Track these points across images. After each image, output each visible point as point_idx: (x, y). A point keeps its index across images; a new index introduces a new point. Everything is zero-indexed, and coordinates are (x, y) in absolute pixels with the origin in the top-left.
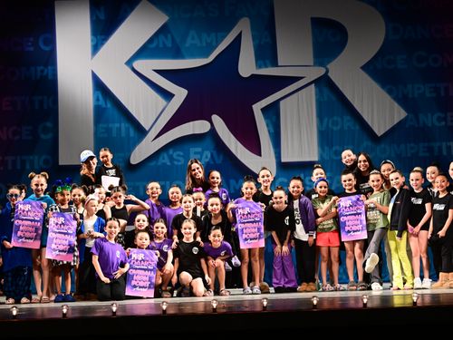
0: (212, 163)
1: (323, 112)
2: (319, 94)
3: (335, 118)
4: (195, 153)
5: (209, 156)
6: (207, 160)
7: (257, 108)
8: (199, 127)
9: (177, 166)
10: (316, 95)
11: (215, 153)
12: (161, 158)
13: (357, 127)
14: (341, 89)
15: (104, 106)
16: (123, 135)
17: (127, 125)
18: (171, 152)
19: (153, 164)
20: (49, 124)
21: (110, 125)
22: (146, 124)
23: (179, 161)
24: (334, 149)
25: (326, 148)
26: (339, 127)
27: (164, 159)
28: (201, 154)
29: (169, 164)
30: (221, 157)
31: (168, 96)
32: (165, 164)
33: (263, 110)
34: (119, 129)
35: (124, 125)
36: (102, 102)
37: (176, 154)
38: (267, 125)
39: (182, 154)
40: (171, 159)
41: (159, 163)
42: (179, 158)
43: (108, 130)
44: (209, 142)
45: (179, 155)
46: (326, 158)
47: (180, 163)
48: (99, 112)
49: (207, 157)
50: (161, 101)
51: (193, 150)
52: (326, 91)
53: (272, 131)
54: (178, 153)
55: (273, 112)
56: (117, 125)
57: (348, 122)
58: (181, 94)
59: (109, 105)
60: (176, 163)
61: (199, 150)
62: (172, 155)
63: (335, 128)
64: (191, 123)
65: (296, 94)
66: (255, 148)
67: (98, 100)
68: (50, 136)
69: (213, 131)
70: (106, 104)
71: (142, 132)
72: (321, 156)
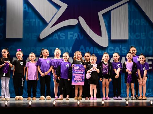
0: (78, 39)
1: (131, 16)
2: (130, 8)
3: (137, 20)
4: (70, 34)
5: (77, 35)
6: (76, 38)
7: (100, 14)
8: (72, 22)
9: (62, 40)
10: (128, 8)
11: (80, 34)
12: (54, 36)
13: (147, 24)
14: (140, 6)
15: (28, 11)
16: (37, 25)
17: (39, 20)
18: (59, 33)
19: (50, 39)
20: (2, 19)
21: (31, 20)
22: (47, 20)
23: (62, 38)
24: (136, 34)
25: (132, 34)
26: (139, 24)
27: (56, 37)
28: (73, 35)
29: (58, 39)
30: (83, 36)
31: (58, 7)
32: (56, 39)
33: (103, 15)
34: (35, 22)
35: (37, 20)
36: (27, 9)
37: (61, 34)
38: (105, 22)
39: (64, 34)
40: (59, 37)
41: (53, 39)
42: (63, 36)
43: (30, 23)
44: (77, 29)
45: (62, 35)
46: (132, 38)
47: (63, 39)
48: (25, 14)
49: (76, 36)
50: (54, 9)
51: (69, 33)
52: (133, 7)
53: (107, 25)
54: (63, 34)
55: (107, 16)
56: (34, 20)
57: (143, 22)
58: (64, 6)
59: (30, 11)
60: (61, 38)
61: (72, 33)
62: (59, 35)
63: (137, 24)
64: (69, 20)
65: (119, 8)
66: (99, 33)
67: (25, 8)
68: (2, 24)
69: (79, 24)
70: (29, 10)
71: (45, 24)
72: (130, 37)
